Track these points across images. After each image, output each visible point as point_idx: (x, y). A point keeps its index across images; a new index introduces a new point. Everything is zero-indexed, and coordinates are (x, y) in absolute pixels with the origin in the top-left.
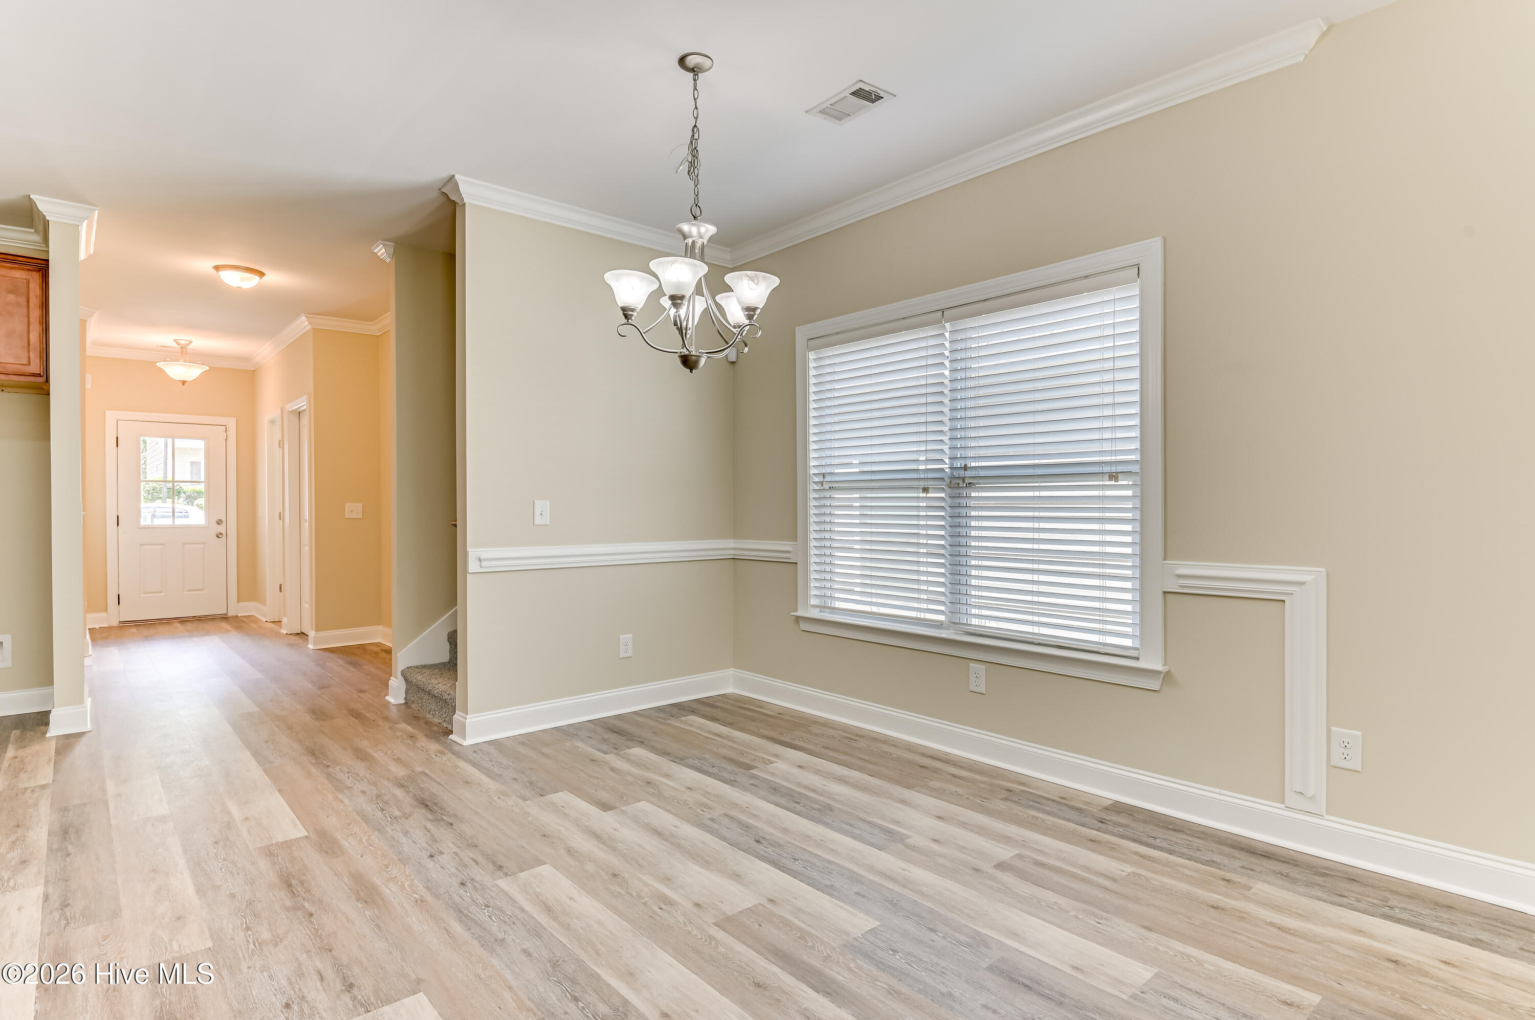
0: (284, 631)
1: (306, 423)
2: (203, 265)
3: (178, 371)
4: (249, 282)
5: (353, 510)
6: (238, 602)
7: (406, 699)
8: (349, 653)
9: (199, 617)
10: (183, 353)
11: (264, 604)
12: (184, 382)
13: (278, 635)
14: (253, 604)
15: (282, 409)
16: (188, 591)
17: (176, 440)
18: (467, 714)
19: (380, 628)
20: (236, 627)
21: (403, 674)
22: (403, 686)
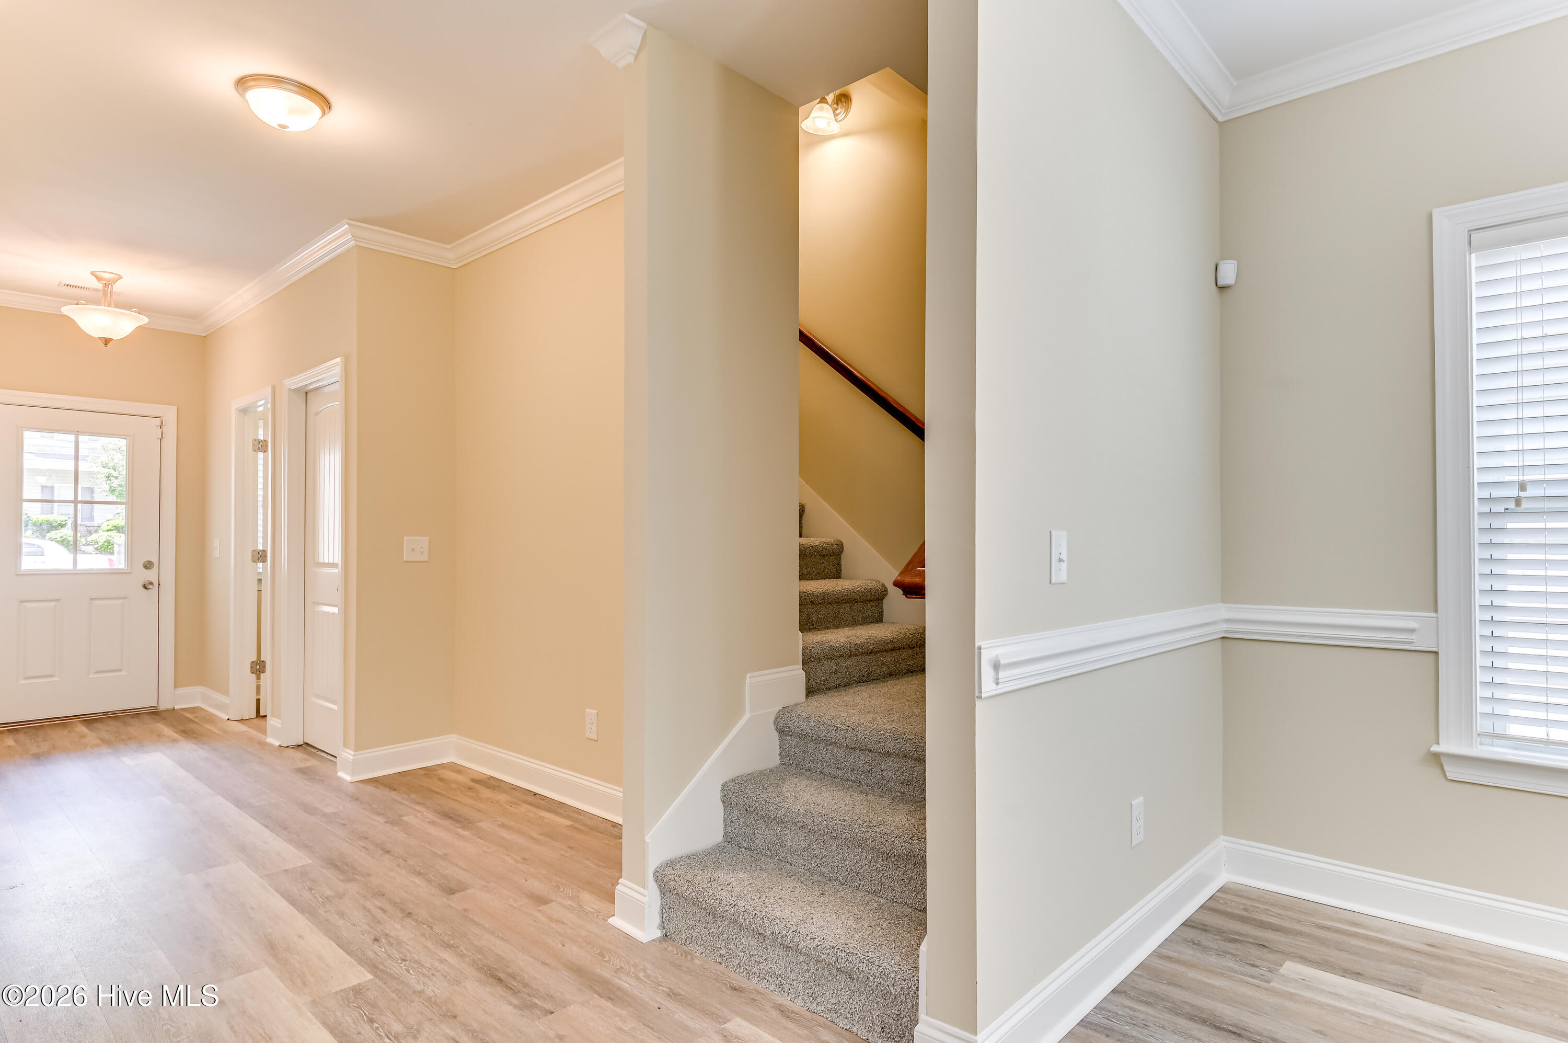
3: (100, 325)
6: (175, 687)
7: (662, 926)
9: (114, 713)
10: (107, 294)
12: (107, 341)
14: (199, 689)
15: (275, 390)
16: (96, 672)
17: (81, 437)
19: (453, 738)
20: (184, 732)
21: (659, 877)
22: (660, 903)
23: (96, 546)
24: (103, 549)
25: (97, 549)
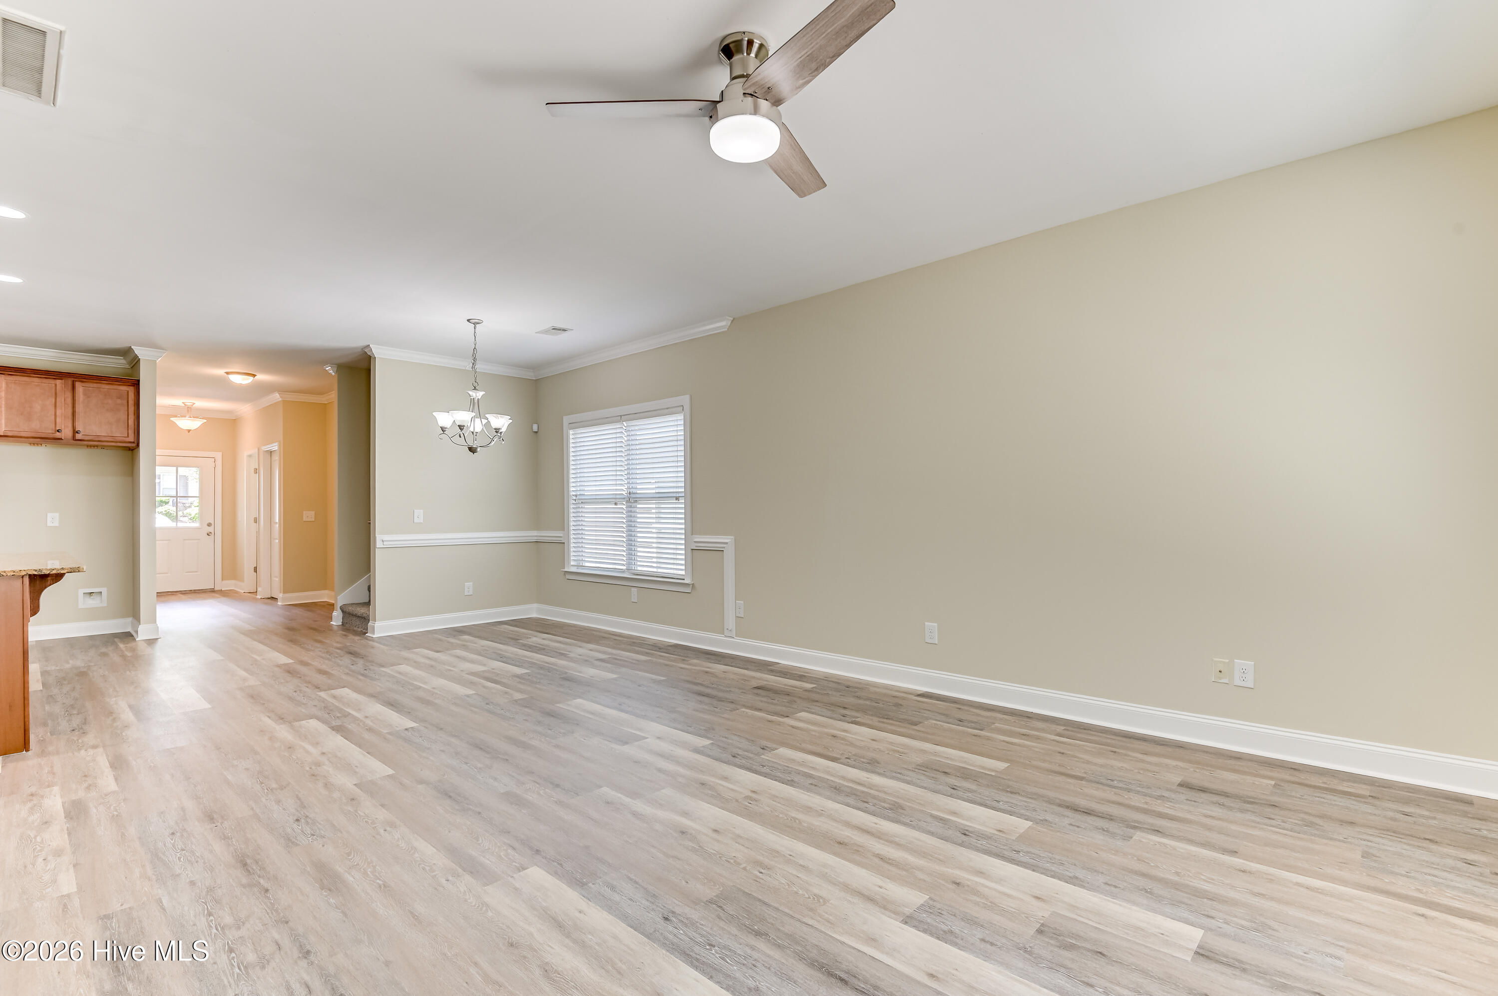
0: (258, 597)
1: (277, 458)
2: (220, 372)
3: (186, 424)
4: (246, 380)
5: (309, 515)
6: (222, 580)
7: (342, 622)
8: (307, 606)
10: (189, 412)
11: (243, 581)
12: (189, 431)
13: (256, 599)
14: (233, 582)
15: (259, 450)
17: (179, 468)
18: (376, 621)
19: (326, 592)
21: (341, 608)
22: (341, 615)
23: (190, 517)
24: (194, 519)
25: (190, 519)
